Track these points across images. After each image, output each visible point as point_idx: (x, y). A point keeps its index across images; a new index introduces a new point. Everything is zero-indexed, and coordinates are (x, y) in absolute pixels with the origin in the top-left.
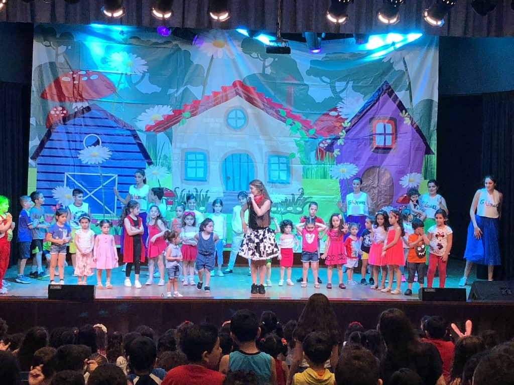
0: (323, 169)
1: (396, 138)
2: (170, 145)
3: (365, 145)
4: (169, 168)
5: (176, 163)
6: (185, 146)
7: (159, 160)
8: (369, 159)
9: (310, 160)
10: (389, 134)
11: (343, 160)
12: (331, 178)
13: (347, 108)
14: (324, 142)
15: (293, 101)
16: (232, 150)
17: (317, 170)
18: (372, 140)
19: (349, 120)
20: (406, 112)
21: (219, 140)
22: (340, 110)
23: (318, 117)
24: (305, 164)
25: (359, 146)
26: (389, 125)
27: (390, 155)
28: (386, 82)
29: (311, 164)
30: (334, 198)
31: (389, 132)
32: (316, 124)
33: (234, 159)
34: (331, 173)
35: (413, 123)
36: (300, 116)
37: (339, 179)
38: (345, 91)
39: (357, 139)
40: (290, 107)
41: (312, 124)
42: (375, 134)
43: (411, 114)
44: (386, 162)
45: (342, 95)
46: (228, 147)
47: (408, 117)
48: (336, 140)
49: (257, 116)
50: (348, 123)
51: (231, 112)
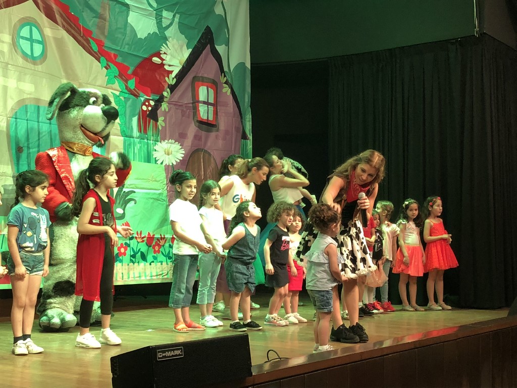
0: (146, 146)
1: (217, 111)
8: (195, 137)
9: (131, 130)
10: (211, 104)
11: (168, 135)
12: (156, 163)
13: (171, 56)
14: (147, 103)
15: (107, 27)
16: (25, 96)
17: (141, 147)
18: (195, 110)
19: (174, 75)
20: (225, 76)
21: (5, 76)
22: (163, 56)
23: (138, 61)
24: (126, 136)
25: (183, 116)
26: (211, 91)
27: (213, 134)
28: (208, 27)
29: (133, 138)
30: (160, 194)
31: (211, 100)
32: (135, 73)
33: (29, 114)
34: (155, 155)
35: (233, 92)
36: (116, 56)
37: (164, 164)
38: (170, 28)
39: (180, 105)
40: (102, 38)
41: (130, 72)
42: (199, 102)
43: (229, 79)
44: (209, 144)
45: (168, 33)
46: (21, 91)
47: (226, 83)
48: (159, 102)
49: (59, 43)
50: (173, 79)
51: (22, 26)
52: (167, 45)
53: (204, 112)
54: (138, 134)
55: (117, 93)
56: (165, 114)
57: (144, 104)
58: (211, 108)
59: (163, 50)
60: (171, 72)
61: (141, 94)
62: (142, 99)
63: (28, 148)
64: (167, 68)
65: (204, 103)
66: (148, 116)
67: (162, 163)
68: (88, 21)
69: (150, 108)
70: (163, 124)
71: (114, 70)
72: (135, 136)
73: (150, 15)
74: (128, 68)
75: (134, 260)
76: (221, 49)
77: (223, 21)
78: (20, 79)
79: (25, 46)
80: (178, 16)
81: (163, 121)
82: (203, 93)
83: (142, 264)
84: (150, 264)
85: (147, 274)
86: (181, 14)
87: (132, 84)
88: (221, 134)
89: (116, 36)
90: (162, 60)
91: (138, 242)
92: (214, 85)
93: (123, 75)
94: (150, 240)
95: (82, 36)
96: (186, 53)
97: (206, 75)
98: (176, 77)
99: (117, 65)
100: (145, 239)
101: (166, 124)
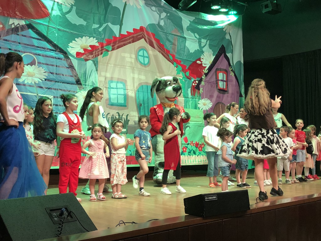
0: (195, 102)
1: (227, 84)
2: (96, 73)
6: (108, 75)
7: (88, 85)
8: (217, 97)
9: (188, 95)
10: (225, 81)
11: (204, 97)
12: (199, 109)
13: (206, 60)
14: (195, 82)
15: (176, 49)
16: (142, 82)
17: (192, 102)
18: (217, 84)
19: (207, 68)
20: (231, 68)
21: (133, 73)
22: (202, 60)
23: (191, 63)
24: (185, 98)
25: (211, 87)
26: (225, 75)
27: (226, 95)
28: (223, 45)
29: (189, 98)
30: (201, 124)
31: (225, 79)
32: (189, 69)
33: (144, 89)
34: (199, 106)
35: (235, 75)
36: (180, 61)
37: (203, 110)
38: (205, 47)
39: (210, 82)
40: (174, 54)
41: (187, 68)
42: (219, 80)
43: (233, 69)
44: (224, 100)
45: (204, 49)
46: (140, 79)
47: (232, 71)
48: (200, 81)
49: (156, 57)
50: (207, 70)
51: (140, 51)
52: (203, 55)
53: (221, 85)
54: (191, 96)
55: (181, 78)
56: (203, 86)
57: (193, 82)
58: (225, 83)
59: (202, 57)
60: (206, 67)
61: (192, 78)
62: (193, 80)
63: (144, 104)
64: (203, 65)
65: (222, 80)
66: (195, 88)
67: (202, 109)
68: (168, 46)
69: (196, 84)
70: (202, 92)
71: (180, 68)
72: (189, 97)
73: (196, 42)
74: (186, 67)
75: (190, 154)
76: (229, 55)
77: (230, 42)
78: (139, 74)
79: (141, 59)
80: (208, 41)
81: (202, 90)
82: (221, 76)
83: (194, 156)
84: (198, 156)
85: (196, 160)
86: (210, 40)
87: (188, 74)
88: (230, 95)
89: (180, 52)
90: (201, 62)
91: (192, 146)
92: (226, 72)
93: (184, 70)
94: (197, 145)
95: (166, 53)
96: (213, 58)
97: (222, 68)
98: (208, 69)
99: (181, 65)
100: (195, 144)
101: (203, 91)
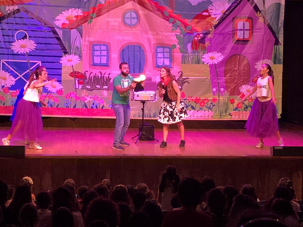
0: (197, 56)
1: (253, 33)
2: (81, 39)
3: (229, 38)
4: (80, 57)
5: (85, 52)
6: (92, 39)
7: (73, 50)
8: (232, 49)
9: (187, 50)
10: (247, 30)
11: (212, 50)
12: (203, 64)
13: (216, 10)
14: (197, 36)
15: (174, 4)
16: (128, 42)
17: (193, 58)
18: (234, 34)
20: (260, 13)
22: (210, 11)
24: (184, 53)
26: (247, 23)
27: (248, 45)
29: (188, 53)
30: (205, 79)
31: (247, 28)
33: (129, 49)
34: (203, 60)
35: (265, 21)
37: (209, 64)
39: (222, 34)
42: (237, 30)
43: (263, 14)
44: (245, 51)
46: (125, 40)
47: (261, 16)
48: (206, 34)
49: (147, 16)
51: (126, 13)
52: (213, 6)
53: (240, 35)
54: (191, 51)
55: (178, 34)
56: (211, 39)
58: (247, 33)
59: (210, 8)
60: (215, 18)
62: (195, 34)
64: (212, 16)
65: (241, 30)
68: (164, 3)
69: (200, 38)
79: (127, 21)
81: (209, 43)
82: (240, 25)
83: (192, 111)
84: (197, 111)
91: (189, 101)
92: (250, 19)
98: (218, 20)
101: (211, 44)
